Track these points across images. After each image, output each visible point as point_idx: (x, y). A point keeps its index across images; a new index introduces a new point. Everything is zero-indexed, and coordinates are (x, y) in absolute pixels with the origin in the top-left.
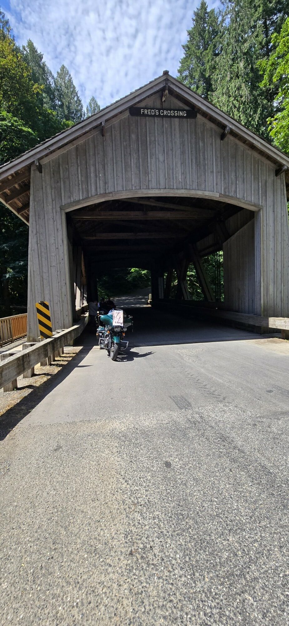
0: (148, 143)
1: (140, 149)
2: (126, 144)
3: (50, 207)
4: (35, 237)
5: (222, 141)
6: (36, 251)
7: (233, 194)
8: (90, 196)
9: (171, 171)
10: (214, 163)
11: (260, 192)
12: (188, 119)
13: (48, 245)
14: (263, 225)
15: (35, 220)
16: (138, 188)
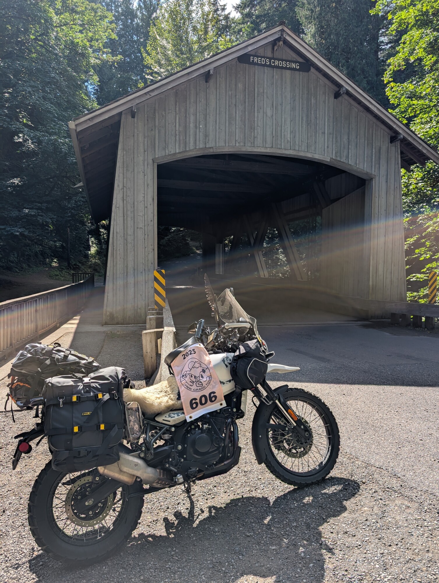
0: (256, 95)
1: (247, 100)
2: (232, 94)
3: (141, 158)
4: (121, 193)
5: (335, 100)
6: (121, 209)
7: (344, 159)
8: (187, 149)
9: (279, 129)
10: (326, 124)
11: (374, 160)
12: (301, 72)
13: (136, 203)
14: (375, 196)
15: (122, 172)
16: (242, 144)
